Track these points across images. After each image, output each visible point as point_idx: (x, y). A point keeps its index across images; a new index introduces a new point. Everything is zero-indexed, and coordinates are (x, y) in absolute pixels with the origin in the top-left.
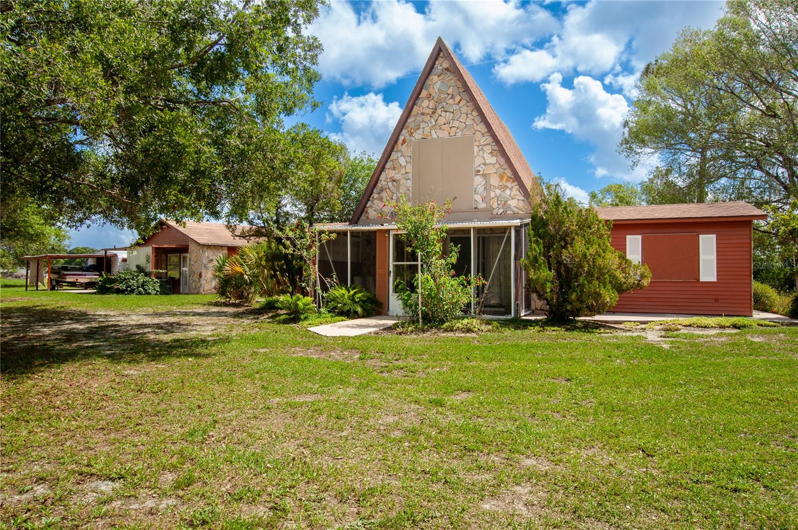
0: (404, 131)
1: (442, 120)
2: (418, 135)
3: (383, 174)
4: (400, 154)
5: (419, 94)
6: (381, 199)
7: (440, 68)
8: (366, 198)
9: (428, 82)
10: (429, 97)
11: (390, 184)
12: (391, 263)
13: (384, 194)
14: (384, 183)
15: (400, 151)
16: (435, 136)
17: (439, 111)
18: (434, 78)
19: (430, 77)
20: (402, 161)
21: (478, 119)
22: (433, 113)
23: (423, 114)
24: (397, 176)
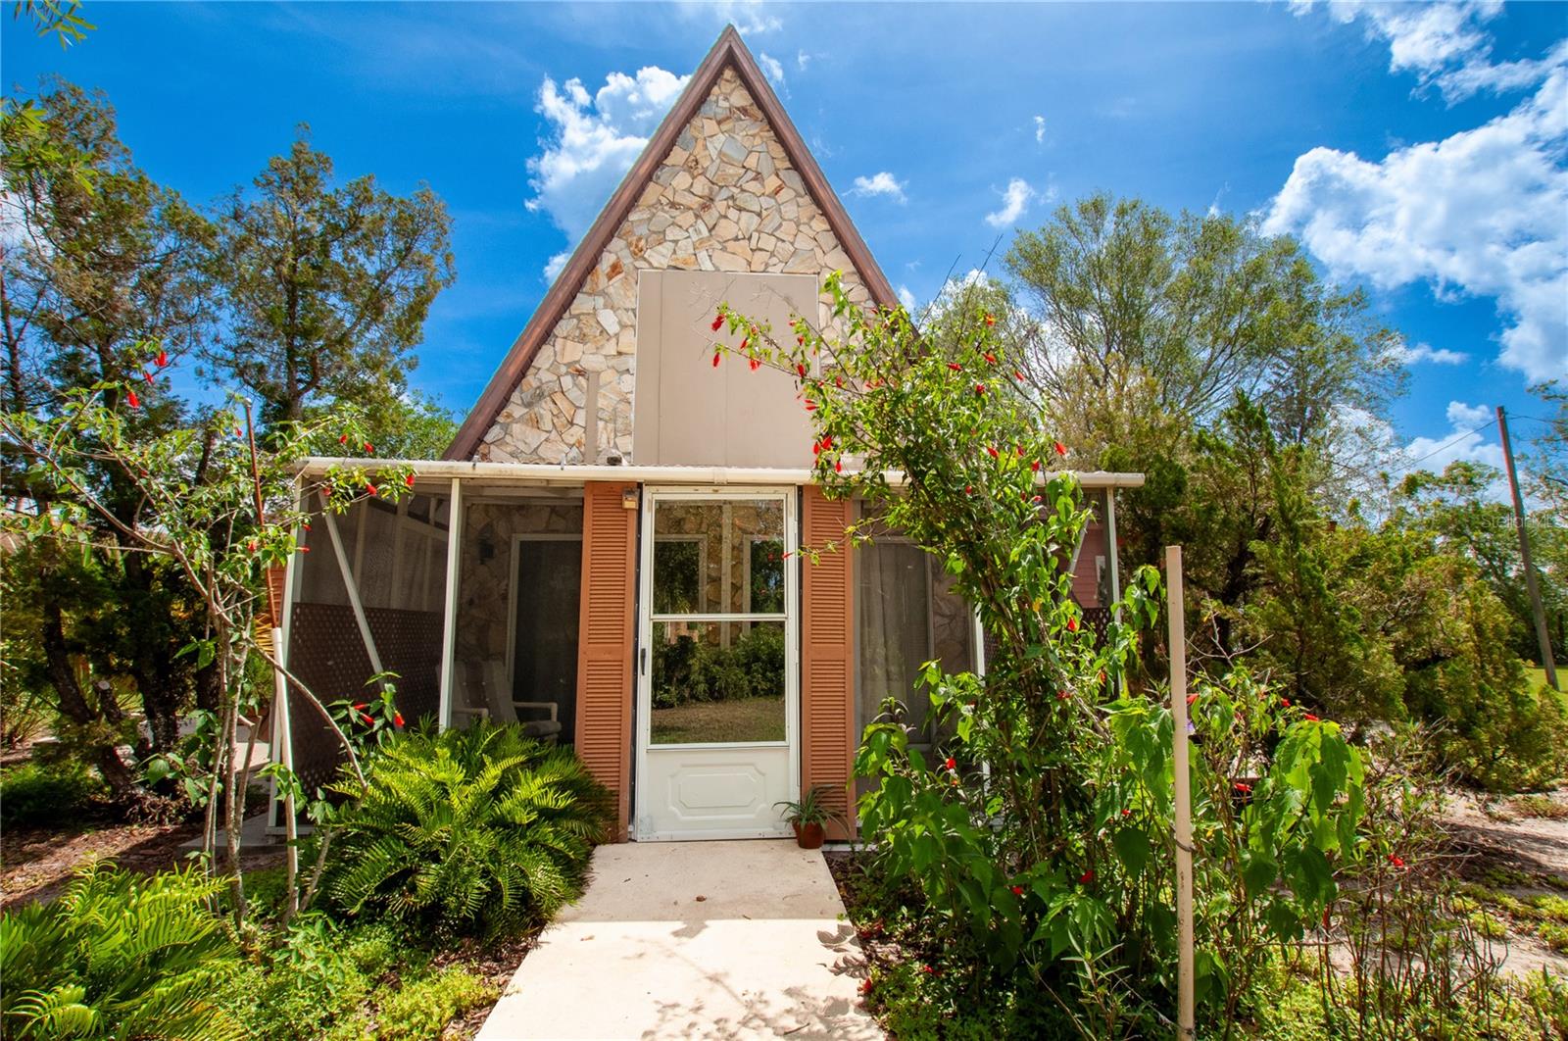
0: (617, 244)
1: (727, 229)
2: (659, 256)
3: (546, 351)
4: (600, 301)
5: (666, 154)
6: (536, 423)
7: (723, 104)
8: (488, 410)
9: (689, 132)
10: (692, 167)
11: (567, 381)
13: (544, 409)
14: (545, 376)
15: (604, 293)
16: (707, 266)
17: (720, 205)
18: (705, 125)
19: (697, 121)
20: (609, 320)
21: (829, 240)
22: (705, 207)
23: (673, 205)
24: (591, 361)
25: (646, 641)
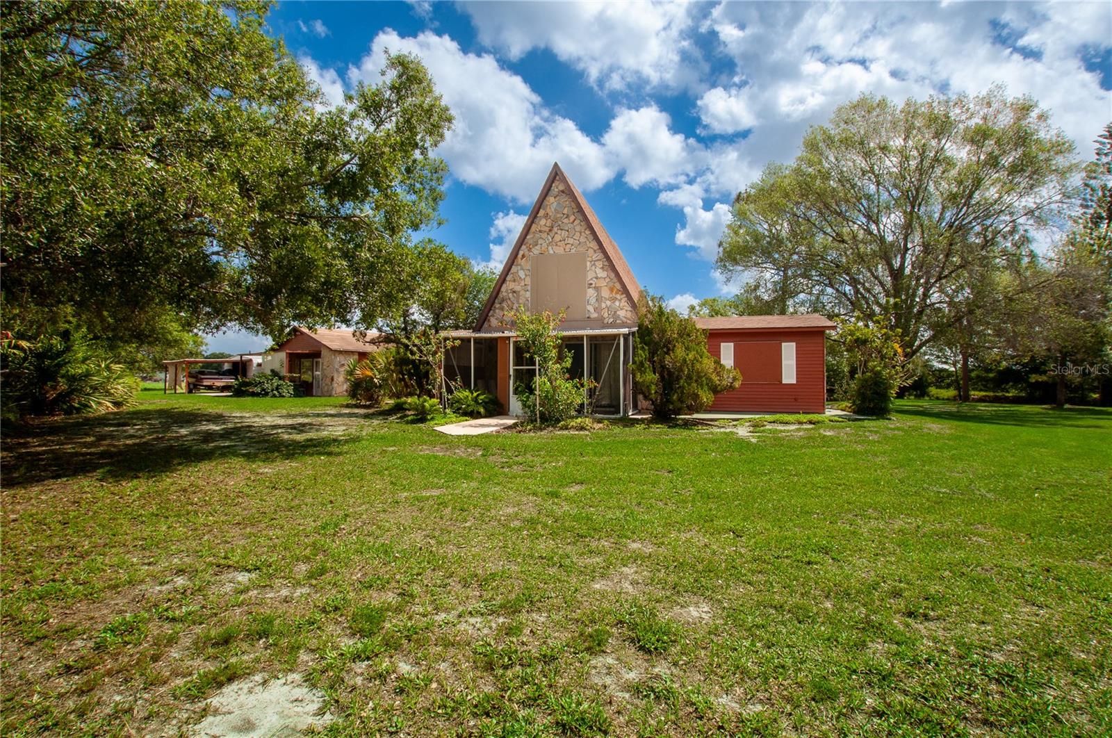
0: (524, 247)
1: (558, 238)
2: (536, 251)
3: (504, 286)
4: (519, 267)
5: (538, 213)
6: (502, 309)
7: (556, 190)
8: (488, 307)
9: (546, 202)
10: (546, 216)
11: (510, 295)
12: (512, 368)
13: (504, 305)
14: (504, 294)
15: (520, 265)
16: (551, 252)
17: (555, 229)
18: (551, 199)
19: (547, 198)
20: (522, 274)
21: (591, 237)
22: (550, 230)
23: (540, 231)
24: (517, 288)
25: (511, 373)
